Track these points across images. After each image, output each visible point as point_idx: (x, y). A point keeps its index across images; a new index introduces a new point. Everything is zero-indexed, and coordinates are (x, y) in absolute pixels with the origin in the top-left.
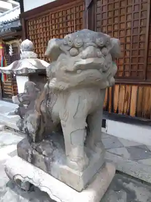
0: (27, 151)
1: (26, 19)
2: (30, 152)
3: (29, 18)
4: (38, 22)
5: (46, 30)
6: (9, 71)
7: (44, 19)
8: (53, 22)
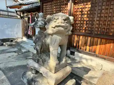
0: (36, 58)
1: (43, 2)
2: (37, 58)
3: (44, 2)
4: (48, 4)
5: (51, 8)
6: (33, 25)
7: (51, 3)
8: (55, 5)
